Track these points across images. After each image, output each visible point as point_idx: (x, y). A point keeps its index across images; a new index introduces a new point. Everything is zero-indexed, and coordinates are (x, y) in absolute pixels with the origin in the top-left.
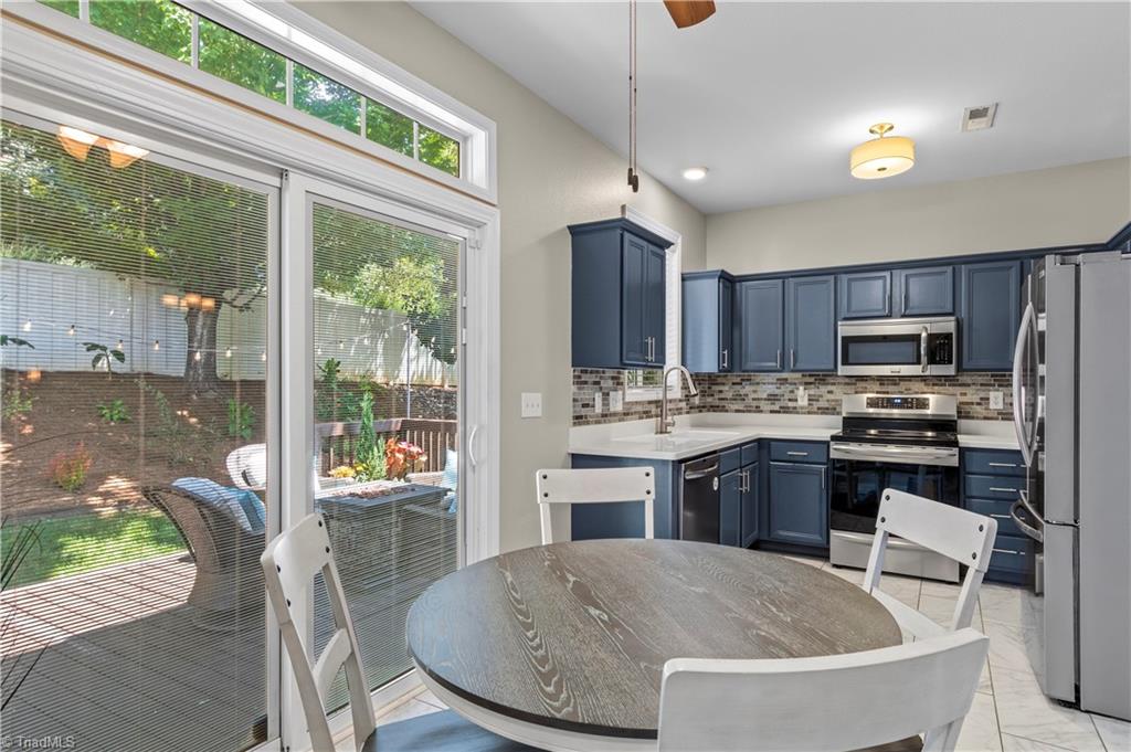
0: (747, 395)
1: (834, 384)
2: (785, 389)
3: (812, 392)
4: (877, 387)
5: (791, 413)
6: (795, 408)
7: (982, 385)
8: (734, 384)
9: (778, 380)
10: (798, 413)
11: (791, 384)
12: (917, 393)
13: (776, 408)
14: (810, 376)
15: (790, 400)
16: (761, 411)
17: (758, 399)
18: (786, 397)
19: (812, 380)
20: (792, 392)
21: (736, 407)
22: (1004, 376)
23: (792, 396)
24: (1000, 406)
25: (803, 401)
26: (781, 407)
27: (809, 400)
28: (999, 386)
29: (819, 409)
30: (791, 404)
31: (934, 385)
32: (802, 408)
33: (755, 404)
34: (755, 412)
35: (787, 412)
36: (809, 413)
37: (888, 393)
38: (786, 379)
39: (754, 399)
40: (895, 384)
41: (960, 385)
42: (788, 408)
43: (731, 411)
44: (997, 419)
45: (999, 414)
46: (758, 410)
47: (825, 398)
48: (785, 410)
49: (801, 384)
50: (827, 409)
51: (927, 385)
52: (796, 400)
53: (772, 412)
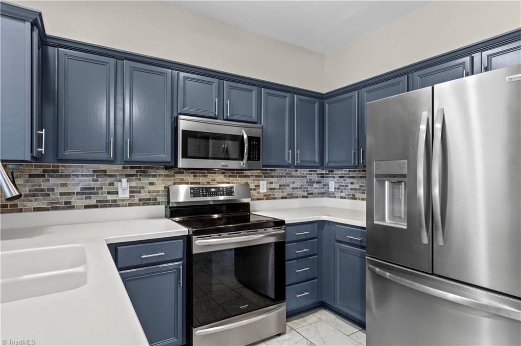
0: (53, 190)
1: (154, 176)
2: (103, 182)
3: (134, 184)
4: (190, 178)
5: (110, 206)
6: (115, 201)
7: (256, 176)
8: (31, 176)
9: (94, 171)
10: (118, 206)
11: (111, 176)
12: (219, 183)
13: (93, 202)
14: (132, 168)
15: (109, 193)
16: (73, 207)
17: (69, 194)
18: (105, 190)
19: (134, 172)
20: (111, 184)
21: (35, 205)
22: (266, 170)
23: (111, 189)
24: (265, 191)
25: (123, 194)
26: (97, 201)
27: (131, 192)
28: (265, 177)
29: (140, 200)
30: (110, 197)
31: (230, 176)
32: (123, 200)
33: (63, 199)
34: (63, 208)
35: (105, 206)
36: (130, 205)
37: (199, 183)
38: (105, 171)
39: (61, 194)
40: (205, 176)
41: (245, 177)
42: (107, 201)
43: (29, 210)
44: (263, 199)
45: (265, 196)
46: (69, 206)
47: (147, 190)
48: (103, 204)
49: (121, 175)
50: (149, 199)
51: (225, 176)
52: (117, 193)
53: (87, 207)
